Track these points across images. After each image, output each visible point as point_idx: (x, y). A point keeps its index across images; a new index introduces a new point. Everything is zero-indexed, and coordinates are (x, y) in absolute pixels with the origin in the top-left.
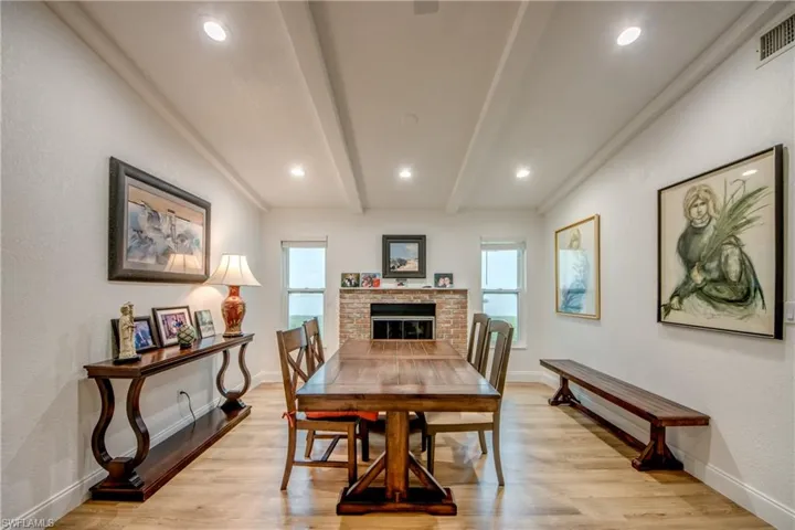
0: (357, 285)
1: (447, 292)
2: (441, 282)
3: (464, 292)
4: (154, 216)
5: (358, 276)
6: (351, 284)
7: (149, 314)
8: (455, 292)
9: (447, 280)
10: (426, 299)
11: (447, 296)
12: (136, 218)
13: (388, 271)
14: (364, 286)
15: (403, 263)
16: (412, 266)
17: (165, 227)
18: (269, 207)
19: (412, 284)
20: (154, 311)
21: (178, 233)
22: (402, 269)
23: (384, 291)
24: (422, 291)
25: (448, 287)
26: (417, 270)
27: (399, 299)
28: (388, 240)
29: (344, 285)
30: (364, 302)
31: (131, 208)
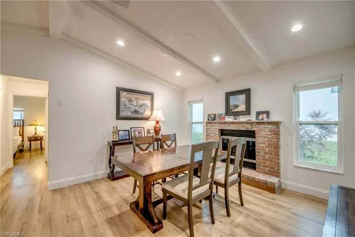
0: (214, 120)
1: (263, 123)
2: (261, 117)
3: (277, 124)
4: (130, 100)
5: (215, 115)
6: (212, 119)
7: (129, 129)
8: (269, 123)
9: (265, 115)
10: (249, 127)
11: (263, 126)
12: (124, 101)
13: (228, 112)
14: (218, 120)
15: (237, 106)
16: (242, 108)
17: (135, 103)
18: (184, 89)
19: (242, 119)
20: (131, 128)
21: (139, 104)
22: (236, 110)
23: (225, 123)
24: (246, 123)
25: (265, 120)
26: (245, 110)
27: (233, 127)
28: (228, 95)
29: (209, 120)
30: (216, 128)
31: (122, 99)
